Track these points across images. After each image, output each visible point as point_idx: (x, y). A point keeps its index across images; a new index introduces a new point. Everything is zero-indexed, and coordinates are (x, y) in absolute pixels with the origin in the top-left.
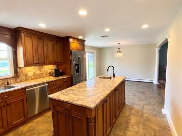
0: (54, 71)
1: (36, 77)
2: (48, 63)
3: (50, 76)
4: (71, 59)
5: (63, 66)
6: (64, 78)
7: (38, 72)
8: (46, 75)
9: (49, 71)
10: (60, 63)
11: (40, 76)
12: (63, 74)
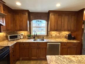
0: (68, 35)
1: (56, 37)
2: (63, 30)
3: (65, 38)
4: (83, 28)
5: (76, 33)
6: (73, 42)
7: (58, 35)
8: (63, 37)
9: (65, 35)
10: (73, 30)
11: (59, 37)
12: (74, 39)
